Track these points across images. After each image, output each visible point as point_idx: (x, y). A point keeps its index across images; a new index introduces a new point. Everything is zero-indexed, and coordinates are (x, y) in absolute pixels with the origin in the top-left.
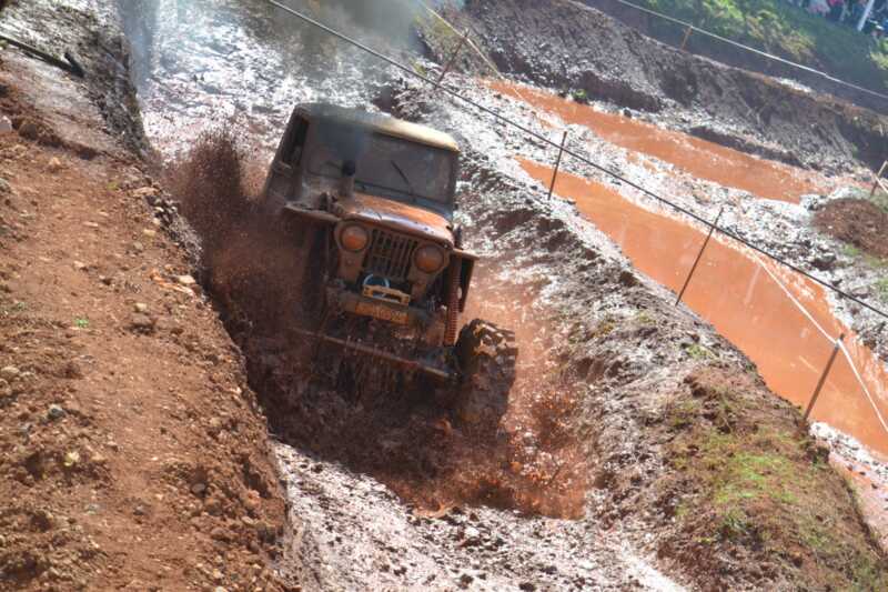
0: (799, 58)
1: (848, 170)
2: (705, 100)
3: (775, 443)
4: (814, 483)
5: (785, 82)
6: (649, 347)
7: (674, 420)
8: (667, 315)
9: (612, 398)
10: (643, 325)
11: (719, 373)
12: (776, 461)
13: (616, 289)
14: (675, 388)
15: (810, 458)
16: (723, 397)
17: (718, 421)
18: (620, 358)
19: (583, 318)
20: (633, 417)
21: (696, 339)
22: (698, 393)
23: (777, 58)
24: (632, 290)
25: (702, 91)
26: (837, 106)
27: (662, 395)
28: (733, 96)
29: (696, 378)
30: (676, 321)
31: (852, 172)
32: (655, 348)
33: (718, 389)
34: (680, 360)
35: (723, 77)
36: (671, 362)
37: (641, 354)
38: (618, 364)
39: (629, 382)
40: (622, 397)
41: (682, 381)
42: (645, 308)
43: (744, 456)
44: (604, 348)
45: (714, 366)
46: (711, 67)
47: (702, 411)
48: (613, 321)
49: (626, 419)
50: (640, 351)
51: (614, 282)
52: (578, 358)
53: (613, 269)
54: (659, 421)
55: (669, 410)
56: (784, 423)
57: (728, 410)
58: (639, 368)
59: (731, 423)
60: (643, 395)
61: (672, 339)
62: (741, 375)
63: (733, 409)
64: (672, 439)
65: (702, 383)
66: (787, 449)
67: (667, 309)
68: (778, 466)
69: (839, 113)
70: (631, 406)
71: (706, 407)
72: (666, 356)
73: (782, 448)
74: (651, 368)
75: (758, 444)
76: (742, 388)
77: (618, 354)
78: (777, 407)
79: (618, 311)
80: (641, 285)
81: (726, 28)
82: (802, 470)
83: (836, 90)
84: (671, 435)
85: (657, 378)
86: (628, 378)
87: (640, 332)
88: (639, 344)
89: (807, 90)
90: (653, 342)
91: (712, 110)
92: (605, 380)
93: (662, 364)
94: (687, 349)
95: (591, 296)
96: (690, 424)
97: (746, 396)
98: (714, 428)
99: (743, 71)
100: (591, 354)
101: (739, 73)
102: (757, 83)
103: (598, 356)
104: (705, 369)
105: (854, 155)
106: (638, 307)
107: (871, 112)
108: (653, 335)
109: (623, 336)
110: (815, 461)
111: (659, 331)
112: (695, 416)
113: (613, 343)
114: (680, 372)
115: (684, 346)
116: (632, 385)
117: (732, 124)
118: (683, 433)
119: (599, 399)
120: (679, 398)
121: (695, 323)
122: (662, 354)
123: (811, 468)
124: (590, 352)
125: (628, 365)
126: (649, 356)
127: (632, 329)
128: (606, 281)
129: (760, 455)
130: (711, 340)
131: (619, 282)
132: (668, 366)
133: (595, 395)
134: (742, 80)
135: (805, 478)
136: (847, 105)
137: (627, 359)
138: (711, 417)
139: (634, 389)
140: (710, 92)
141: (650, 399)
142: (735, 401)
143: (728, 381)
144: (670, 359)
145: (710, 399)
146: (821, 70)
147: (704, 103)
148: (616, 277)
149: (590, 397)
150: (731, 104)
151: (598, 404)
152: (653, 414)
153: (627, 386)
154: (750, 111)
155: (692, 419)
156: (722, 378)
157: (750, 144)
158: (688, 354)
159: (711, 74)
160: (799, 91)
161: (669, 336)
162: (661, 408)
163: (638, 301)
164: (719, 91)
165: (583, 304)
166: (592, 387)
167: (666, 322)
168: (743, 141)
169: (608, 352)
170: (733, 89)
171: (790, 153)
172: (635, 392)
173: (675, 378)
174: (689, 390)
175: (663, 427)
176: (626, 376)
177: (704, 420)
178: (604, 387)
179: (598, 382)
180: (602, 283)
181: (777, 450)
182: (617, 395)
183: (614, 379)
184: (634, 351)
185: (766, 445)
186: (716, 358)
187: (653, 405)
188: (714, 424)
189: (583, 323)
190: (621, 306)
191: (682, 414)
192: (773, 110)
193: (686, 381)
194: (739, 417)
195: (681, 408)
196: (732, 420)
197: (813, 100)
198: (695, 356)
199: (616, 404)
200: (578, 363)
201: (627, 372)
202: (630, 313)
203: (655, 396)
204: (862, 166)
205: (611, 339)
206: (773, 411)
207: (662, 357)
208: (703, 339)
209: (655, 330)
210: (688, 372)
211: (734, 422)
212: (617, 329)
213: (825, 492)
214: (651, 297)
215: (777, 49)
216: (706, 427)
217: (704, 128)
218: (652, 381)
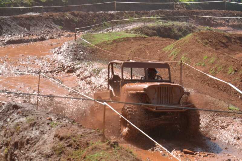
0: (31, 4)
1: (62, 35)
2: (6, 31)
3: (97, 147)
4: (118, 155)
5: (29, 14)
6: (36, 129)
7: (57, 152)
8: (37, 115)
9: (32, 152)
10: (31, 122)
11: (65, 129)
12: (101, 153)
13: (13, 112)
14: (52, 141)
15: (112, 147)
16: (71, 137)
17: (73, 146)
18: (28, 137)
19: (7, 127)
20: (42, 157)
21: (51, 119)
22: (61, 139)
23: (24, 7)
24: (19, 110)
25: (4, 28)
26: (50, 16)
27: (50, 145)
28: (15, 25)
29: (58, 134)
30: (41, 116)
31: (64, 35)
32: (39, 129)
33: (68, 135)
34: (49, 129)
35: (9, 21)
36: (46, 132)
37: (34, 133)
38: (28, 140)
39: (34, 145)
40: (35, 151)
41: (54, 137)
42: (28, 115)
43: (89, 156)
44: (20, 136)
45: (62, 127)
46: (3, 19)
47: (66, 145)
48: (19, 125)
49: (40, 158)
50: (34, 132)
51: (11, 110)
52: (12, 143)
53: (9, 105)
54: (52, 155)
55: (54, 149)
56: (96, 137)
57: (75, 141)
58: (36, 138)
59: (78, 145)
60: (42, 147)
61: (43, 123)
62: (73, 126)
63: (76, 140)
64: (60, 159)
65: (61, 135)
66: (103, 147)
67: (35, 113)
68: (103, 154)
69: (52, 17)
70: (40, 153)
71: (67, 143)
72: (44, 130)
73: (101, 148)
74: (40, 137)
75: (92, 150)
76: (75, 131)
77: (26, 136)
78: (91, 133)
79: (19, 120)
80: (22, 108)
81: (2, 3)
82: (112, 153)
83: (47, 10)
84: (59, 158)
85: (44, 140)
86: (34, 143)
87: (31, 125)
88: (32, 130)
89: (38, 14)
90: (37, 127)
91: (10, 33)
92: (26, 147)
93: (44, 134)
94: (50, 125)
95: (5, 118)
96: (63, 151)
97: (78, 133)
98: (73, 149)
99: (15, 16)
100: (16, 140)
101: (14, 17)
102: (21, 18)
103: (20, 140)
104: (60, 129)
105: (62, 29)
106: (25, 116)
107: (62, 13)
108: (36, 124)
109: (25, 129)
110: (114, 147)
111: (37, 122)
112: (64, 148)
113: (22, 133)
114: (51, 134)
115: (48, 124)
116: (37, 145)
117: (18, 35)
118: (63, 155)
119: (27, 155)
120: (55, 144)
121: (47, 114)
122: (42, 130)
123: (114, 151)
124: (16, 139)
125: (32, 139)
126: (38, 133)
127: (27, 125)
128: (8, 110)
129: (95, 153)
130: (55, 117)
131: (13, 109)
132: (46, 133)
133: (24, 154)
134: (16, 19)
135: (114, 155)
136: (53, 14)
137: (30, 137)
138: (70, 146)
139: (38, 146)
140: (7, 28)
141: (45, 148)
142: (76, 137)
143: (70, 131)
144: (45, 131)
145: (66, 140)
146: (40, 6)
147: (6, 32)
148: (11, 108)
149: (23, 155)
150: (16, 29)
151: (27, 157)
152: (49, 153)
153: (35, 146)
154: (23, 28)
155: (63, 149)
156: (67, 130)
157: (28, 40)
158: (51, 126)
159: (5, 21)
160: (36, 16)
161: (42, 122)
162: (51, 149)
163: (24, 114)
164: (10, 26)
165: (4, 122)
166: (22, 151)
167: (38, 118)
168: (24, 39)
169: (23, 137)
170: (14, 23)
171: (41, 37)
172: (39, 148)
173: (50, 137)
174: (57, 139)
175: (55, 156)
176: (33, 143)
177: (68, 148)
178: (26, 150)
179: (24, 149)
180: (7, 112)
181: (100, 149)
182: (33, 151)
183: (29, 145)
184: (32, 133)
185: (95, 149)
186: (61, 124)
187: (47, 149)
188: (72, 148)
189: (8, 129)
190: (19, 118)
191: (59, 149)
192: (30, 25)
193: (55, 136)
194: (80, 142)
195: (58, 146)
196: (78, 144)
197: (41, 17)
198: (53, 126)
199: (34, 154)
200: (13, 145)
201: (33, 141)
202: (23, 119)
203: (47, 146)
204: (66, 32)
205: (21, 132)
206: (90, 135)
207: (43, 131)
208: (53, 118)
209: (35, 123)
210: (54, 133)
211: (79, 144)
212: (22, 127)
213: (123, 157)
214: (27, 111)
215: (22, 4)
216: (70, 150)
217: (10, 40)
218: (43, 141)
